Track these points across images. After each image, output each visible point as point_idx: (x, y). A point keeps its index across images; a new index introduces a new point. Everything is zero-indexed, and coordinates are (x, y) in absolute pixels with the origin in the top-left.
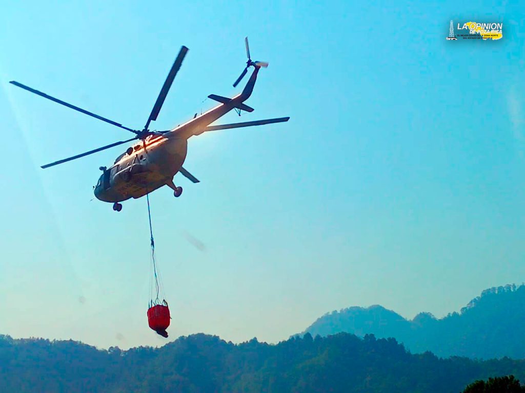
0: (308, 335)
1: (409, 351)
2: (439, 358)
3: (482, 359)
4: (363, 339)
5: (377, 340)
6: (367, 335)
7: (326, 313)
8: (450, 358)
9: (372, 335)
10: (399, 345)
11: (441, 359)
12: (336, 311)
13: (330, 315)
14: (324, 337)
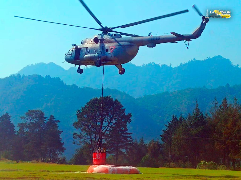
0: (19, 75)
1: (66, 84)
2: (79, 87)
3: (97, 88)
4: (45, 77)
5: (51, 78)
6: (47, 76)
7: (28, 65)
8: (84, 87)
9: (49, 76)
10: (61, 81)
11: (80, 87)
12: (33, 64)
13: (30, 66)
14: (27, 76)
